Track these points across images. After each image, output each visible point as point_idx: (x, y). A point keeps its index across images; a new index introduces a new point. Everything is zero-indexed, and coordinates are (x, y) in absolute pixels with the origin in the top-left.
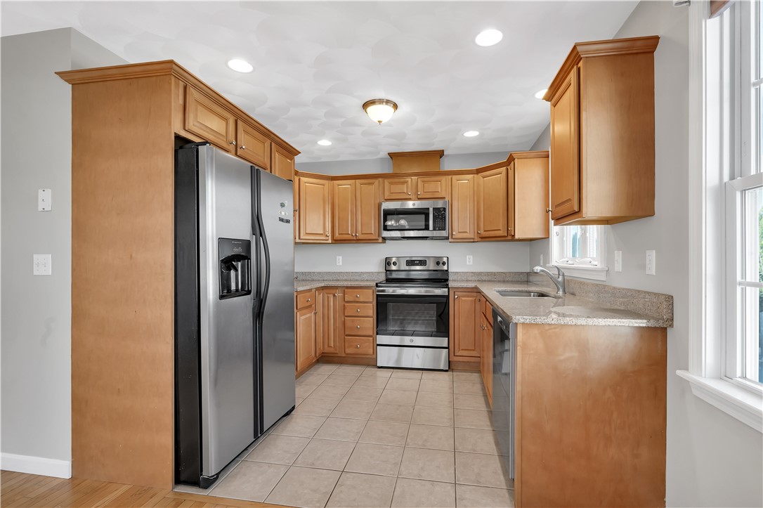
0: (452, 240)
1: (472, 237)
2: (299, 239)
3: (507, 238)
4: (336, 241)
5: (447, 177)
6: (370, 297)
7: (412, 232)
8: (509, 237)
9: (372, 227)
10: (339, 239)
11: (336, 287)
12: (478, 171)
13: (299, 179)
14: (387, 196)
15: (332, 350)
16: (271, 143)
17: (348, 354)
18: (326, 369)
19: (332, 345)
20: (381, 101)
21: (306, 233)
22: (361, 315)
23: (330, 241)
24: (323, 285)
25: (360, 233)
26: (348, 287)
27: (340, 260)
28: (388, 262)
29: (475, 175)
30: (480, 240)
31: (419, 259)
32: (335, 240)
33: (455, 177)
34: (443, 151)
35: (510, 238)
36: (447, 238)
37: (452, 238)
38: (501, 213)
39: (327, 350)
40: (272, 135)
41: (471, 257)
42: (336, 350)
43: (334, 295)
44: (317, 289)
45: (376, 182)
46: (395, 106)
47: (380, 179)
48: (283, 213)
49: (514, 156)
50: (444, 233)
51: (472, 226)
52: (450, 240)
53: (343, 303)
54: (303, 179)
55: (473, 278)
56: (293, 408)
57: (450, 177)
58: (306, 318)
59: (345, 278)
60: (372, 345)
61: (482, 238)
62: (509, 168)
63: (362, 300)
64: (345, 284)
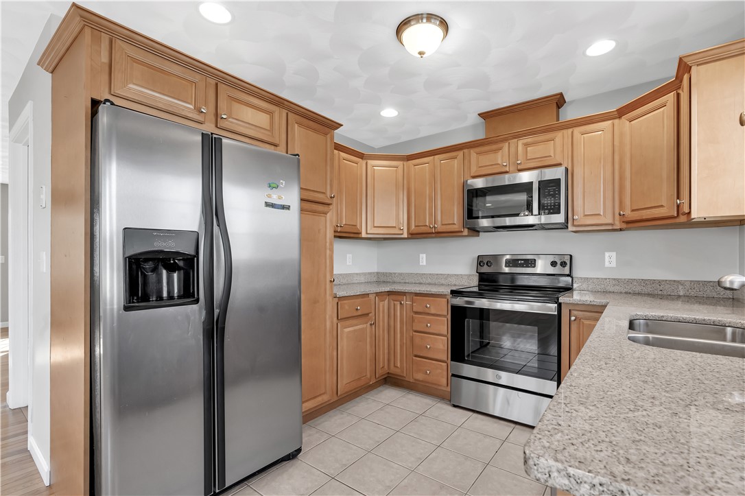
0: (575, 229)
1: (610, 221)
2: (367, 233)
3: (677, 221)
4: (414, 236)
5: (565, 131)
6: (443, 309)
7: (507, 219)
8: (679, 220)
9: (456, 216)
10: (414, 232)
11: (404, 294)
12: (621, 113)
13: (366, 163)
14: (474, 171)
15: (398, 371)
16: (287, 114)
17: (416, 380)
18: (389, 395)
19: (399, 365)
20: (418, 17)
21: (375, 227)
22: (431, 331)
23: (405, 235)
24: (387, 289)
25: (439, 223)
26: (417, 294)
27: (423, 259)
28: (481, 261)
29: (616, 121)
30: (624, 226)
31: (524, 257)
32: (412, 234)
33: (577, 131)
34: (561, 94)
35: (683, 219)
36: (564, 226)
37: (574, 225)
38: (665, 176)
39: (393, 370)
40: (286, 103)
41: (614, 254)
42: (403, 372)
43: (401, 303)
44: (377, 294)
45: (460, 154)
46: (444, 24)
47: (466, 151)
48: (275, 196)
49: (688, 61)
50: (559, 218)
51: (609, 204)
52: (571, 228)
53: (412, 314)
54: (371, 162)
55: (617, 289)
56: (299, 450)
57: (570, 130)
58: (355, 331)
59: (429, 281)
60: (445, 373)
61: (628, 222)
62: (680, 91)
63: (433, 311)
64: (417, 289)
